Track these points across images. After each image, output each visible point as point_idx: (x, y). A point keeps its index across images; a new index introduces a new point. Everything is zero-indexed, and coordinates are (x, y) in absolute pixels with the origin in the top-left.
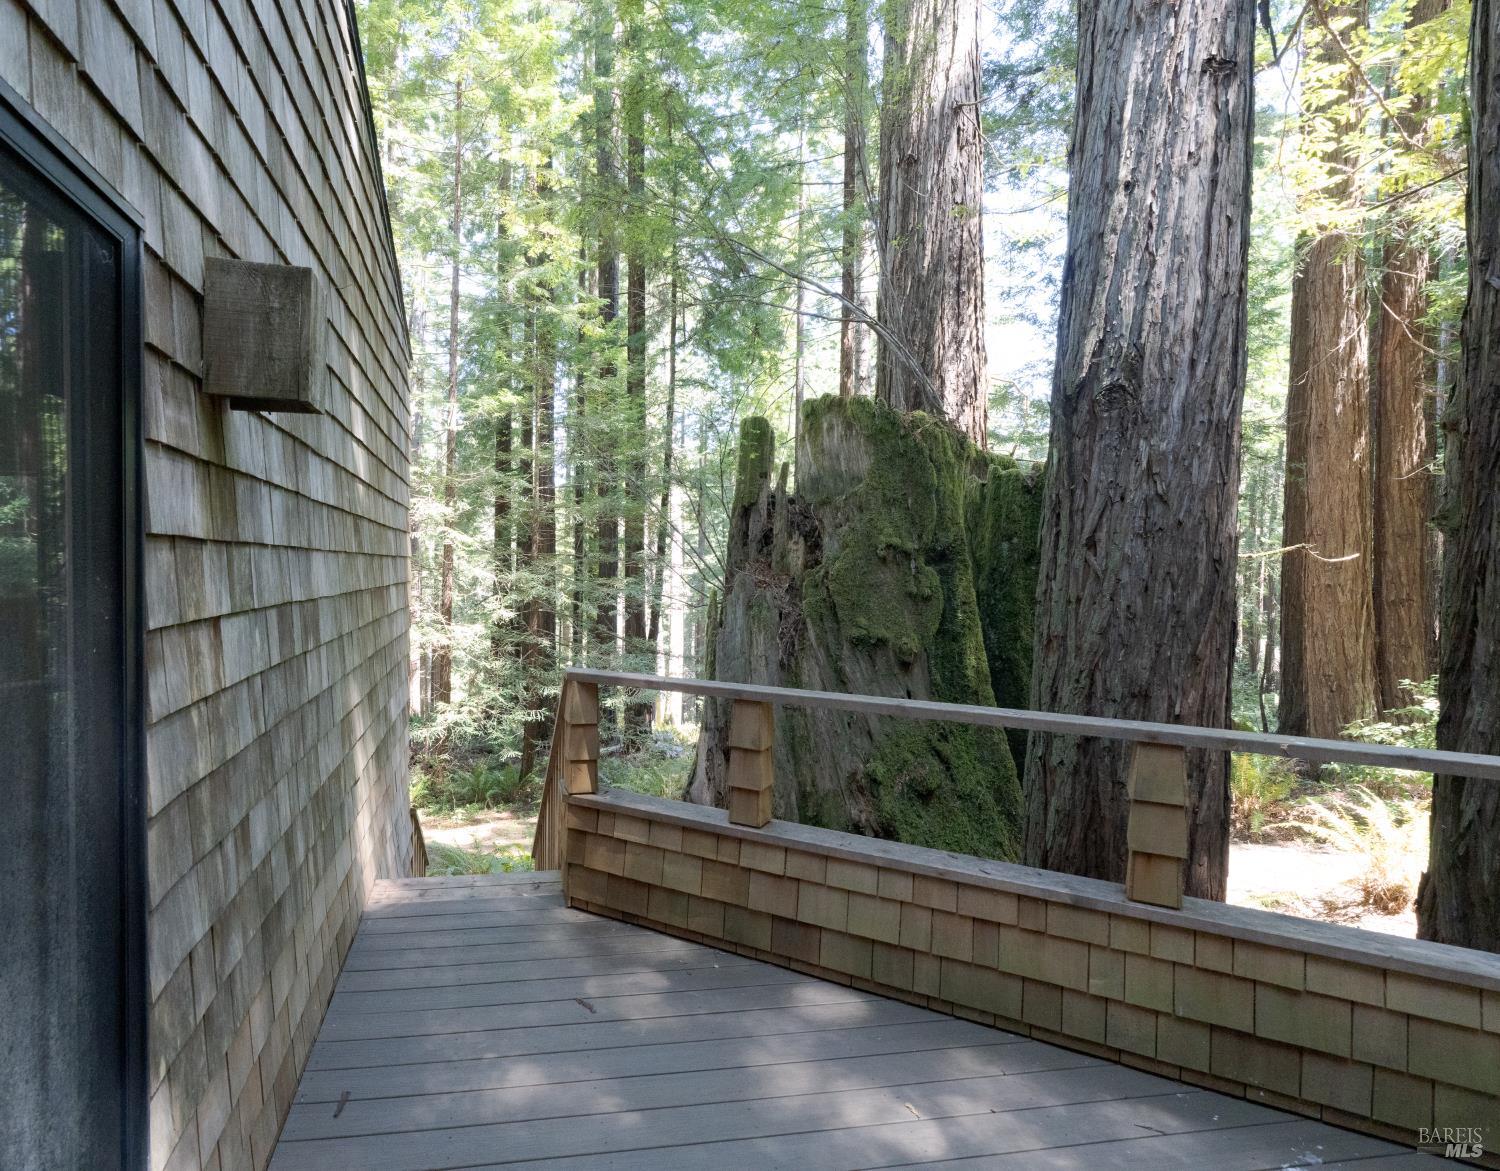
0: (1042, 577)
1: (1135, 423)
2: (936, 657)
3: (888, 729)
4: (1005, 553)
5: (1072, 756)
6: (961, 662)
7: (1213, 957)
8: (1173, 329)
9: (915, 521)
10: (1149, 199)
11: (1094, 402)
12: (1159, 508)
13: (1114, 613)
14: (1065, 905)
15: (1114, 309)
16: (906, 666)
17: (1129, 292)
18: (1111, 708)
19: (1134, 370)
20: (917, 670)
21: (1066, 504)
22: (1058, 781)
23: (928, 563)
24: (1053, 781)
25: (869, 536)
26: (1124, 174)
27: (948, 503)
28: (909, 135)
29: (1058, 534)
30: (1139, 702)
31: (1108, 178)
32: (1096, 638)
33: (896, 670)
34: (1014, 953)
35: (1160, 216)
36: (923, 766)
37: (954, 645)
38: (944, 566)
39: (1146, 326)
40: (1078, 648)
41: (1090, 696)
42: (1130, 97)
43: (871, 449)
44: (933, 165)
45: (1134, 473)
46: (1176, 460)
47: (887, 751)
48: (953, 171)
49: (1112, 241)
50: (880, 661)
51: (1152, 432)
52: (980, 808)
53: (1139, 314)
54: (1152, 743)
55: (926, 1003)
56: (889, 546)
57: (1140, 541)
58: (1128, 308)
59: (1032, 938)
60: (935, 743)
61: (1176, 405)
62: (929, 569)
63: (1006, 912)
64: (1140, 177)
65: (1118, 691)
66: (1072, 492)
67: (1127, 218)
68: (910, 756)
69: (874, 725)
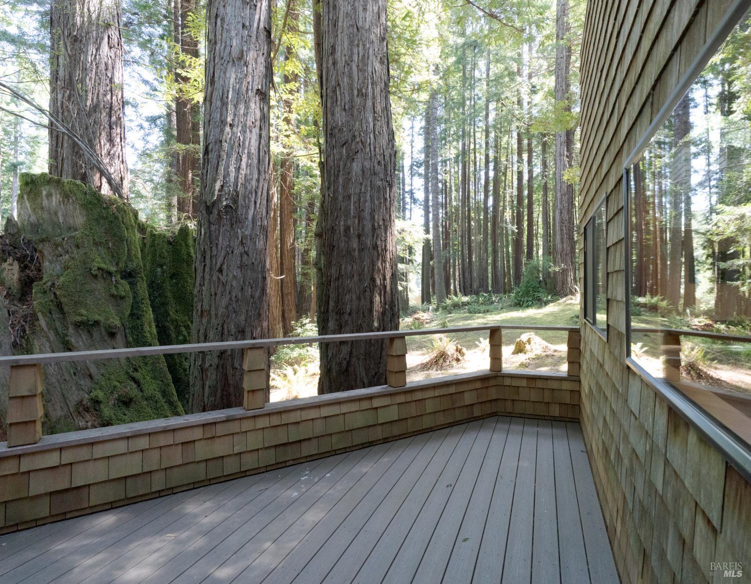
0: (197, 284)
1: (236, 222)
2: (129, 328)
3: (103, 371)
4: (159, 274)
5: (216, 361)
6: (142, 329)
7: (275, 421)
8: (249, 188)
9: (115, 256)
10: (239, 134)
11: (219, 211)
12: (245, 257)
13: (231, 299)
14: (223, 422)
15: (227, 175)
16: (112, 335)
17: (232, 169)
18: (232, 338)
19: (235, 201)
20: (118, 337)
21: (208, 253)
22: (209, 374)
23: (122, 278)
24: (207, 375)
25: (85, 263)
26: (229, 120)
27: (133, 247)
28: (74, 25)
29: (205, 266)
30: (241, 333)
31: (223, 118)
32: (224, 310)
33: (106, 338)
34: (202, 451)
35: (243, 142)
36: (125, 387)
37: (138, 322)
38: (131, 280)
39: (239, 184)
40: (216, 315)
41: (222, 334)
42: (231, 90)
43: (84, 212)
44: (92, 49)
45: (237, 242)
46: (251, 239)
47: (103, 383)
48: (106, 58)
49: (225, 146)
50: (96, 334)
51: (243, 227)
52: (156, 402)
53: (237, 178)
54: (254, 347)
55: (160, 494)
56: (99, 269)
57: (239, 270)
58: (232, 175)
59: (209, 441)
60: (131, 374)
61: (250, 217)
62: (123, 281)
63: (198, 434)
64: (236, 123)
65: (233, 331)
66: (211, 248)
67: (231, 138)
68: (118, 384)
69: (93, 370)
